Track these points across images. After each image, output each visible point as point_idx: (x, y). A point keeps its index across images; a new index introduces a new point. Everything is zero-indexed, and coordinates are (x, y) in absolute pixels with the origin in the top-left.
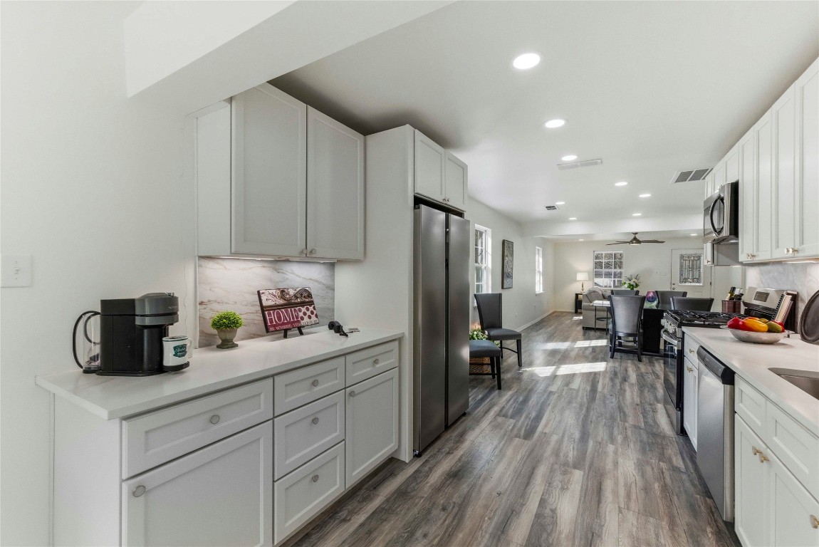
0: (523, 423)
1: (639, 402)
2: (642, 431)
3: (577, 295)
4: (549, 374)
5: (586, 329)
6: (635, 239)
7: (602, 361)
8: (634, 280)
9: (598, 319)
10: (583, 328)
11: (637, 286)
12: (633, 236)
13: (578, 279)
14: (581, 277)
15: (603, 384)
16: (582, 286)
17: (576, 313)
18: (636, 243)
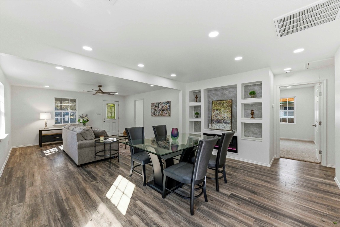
3: (41, 131)
6: (100, 90)
8: (85, 117)
11: (88, 121)
13: (40, 118)
14: (44, 116)
16: (46, 124)
17: (40, 145)
18: (101, 93)
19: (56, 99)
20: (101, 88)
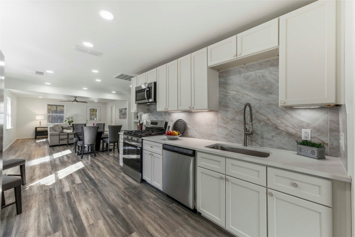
0: (69, 229)
1: (115, 176)
2: (130, 189)
3: (36, 128)
4: (54, 181)
5: (52, 146)
6: (75, 100)
7: (78, 162)
8: (70, 119)
9: (61, 140)
10: (50, 146)
11: (72, 122)
12: (74, 99)
13: (36, 119)
14: (39, 118)
15: (92, 174)
16: (40, 123)
17: (36, 138)
18: (76, 102)
19: (48, 105)
20: (76, 99)
